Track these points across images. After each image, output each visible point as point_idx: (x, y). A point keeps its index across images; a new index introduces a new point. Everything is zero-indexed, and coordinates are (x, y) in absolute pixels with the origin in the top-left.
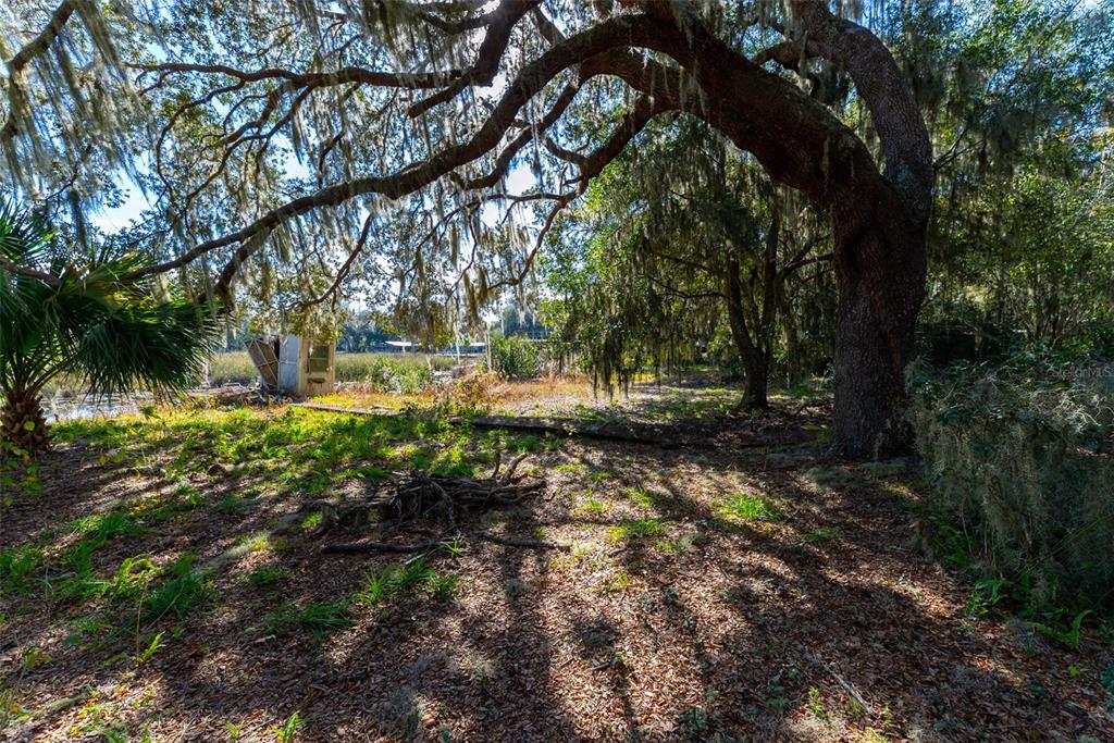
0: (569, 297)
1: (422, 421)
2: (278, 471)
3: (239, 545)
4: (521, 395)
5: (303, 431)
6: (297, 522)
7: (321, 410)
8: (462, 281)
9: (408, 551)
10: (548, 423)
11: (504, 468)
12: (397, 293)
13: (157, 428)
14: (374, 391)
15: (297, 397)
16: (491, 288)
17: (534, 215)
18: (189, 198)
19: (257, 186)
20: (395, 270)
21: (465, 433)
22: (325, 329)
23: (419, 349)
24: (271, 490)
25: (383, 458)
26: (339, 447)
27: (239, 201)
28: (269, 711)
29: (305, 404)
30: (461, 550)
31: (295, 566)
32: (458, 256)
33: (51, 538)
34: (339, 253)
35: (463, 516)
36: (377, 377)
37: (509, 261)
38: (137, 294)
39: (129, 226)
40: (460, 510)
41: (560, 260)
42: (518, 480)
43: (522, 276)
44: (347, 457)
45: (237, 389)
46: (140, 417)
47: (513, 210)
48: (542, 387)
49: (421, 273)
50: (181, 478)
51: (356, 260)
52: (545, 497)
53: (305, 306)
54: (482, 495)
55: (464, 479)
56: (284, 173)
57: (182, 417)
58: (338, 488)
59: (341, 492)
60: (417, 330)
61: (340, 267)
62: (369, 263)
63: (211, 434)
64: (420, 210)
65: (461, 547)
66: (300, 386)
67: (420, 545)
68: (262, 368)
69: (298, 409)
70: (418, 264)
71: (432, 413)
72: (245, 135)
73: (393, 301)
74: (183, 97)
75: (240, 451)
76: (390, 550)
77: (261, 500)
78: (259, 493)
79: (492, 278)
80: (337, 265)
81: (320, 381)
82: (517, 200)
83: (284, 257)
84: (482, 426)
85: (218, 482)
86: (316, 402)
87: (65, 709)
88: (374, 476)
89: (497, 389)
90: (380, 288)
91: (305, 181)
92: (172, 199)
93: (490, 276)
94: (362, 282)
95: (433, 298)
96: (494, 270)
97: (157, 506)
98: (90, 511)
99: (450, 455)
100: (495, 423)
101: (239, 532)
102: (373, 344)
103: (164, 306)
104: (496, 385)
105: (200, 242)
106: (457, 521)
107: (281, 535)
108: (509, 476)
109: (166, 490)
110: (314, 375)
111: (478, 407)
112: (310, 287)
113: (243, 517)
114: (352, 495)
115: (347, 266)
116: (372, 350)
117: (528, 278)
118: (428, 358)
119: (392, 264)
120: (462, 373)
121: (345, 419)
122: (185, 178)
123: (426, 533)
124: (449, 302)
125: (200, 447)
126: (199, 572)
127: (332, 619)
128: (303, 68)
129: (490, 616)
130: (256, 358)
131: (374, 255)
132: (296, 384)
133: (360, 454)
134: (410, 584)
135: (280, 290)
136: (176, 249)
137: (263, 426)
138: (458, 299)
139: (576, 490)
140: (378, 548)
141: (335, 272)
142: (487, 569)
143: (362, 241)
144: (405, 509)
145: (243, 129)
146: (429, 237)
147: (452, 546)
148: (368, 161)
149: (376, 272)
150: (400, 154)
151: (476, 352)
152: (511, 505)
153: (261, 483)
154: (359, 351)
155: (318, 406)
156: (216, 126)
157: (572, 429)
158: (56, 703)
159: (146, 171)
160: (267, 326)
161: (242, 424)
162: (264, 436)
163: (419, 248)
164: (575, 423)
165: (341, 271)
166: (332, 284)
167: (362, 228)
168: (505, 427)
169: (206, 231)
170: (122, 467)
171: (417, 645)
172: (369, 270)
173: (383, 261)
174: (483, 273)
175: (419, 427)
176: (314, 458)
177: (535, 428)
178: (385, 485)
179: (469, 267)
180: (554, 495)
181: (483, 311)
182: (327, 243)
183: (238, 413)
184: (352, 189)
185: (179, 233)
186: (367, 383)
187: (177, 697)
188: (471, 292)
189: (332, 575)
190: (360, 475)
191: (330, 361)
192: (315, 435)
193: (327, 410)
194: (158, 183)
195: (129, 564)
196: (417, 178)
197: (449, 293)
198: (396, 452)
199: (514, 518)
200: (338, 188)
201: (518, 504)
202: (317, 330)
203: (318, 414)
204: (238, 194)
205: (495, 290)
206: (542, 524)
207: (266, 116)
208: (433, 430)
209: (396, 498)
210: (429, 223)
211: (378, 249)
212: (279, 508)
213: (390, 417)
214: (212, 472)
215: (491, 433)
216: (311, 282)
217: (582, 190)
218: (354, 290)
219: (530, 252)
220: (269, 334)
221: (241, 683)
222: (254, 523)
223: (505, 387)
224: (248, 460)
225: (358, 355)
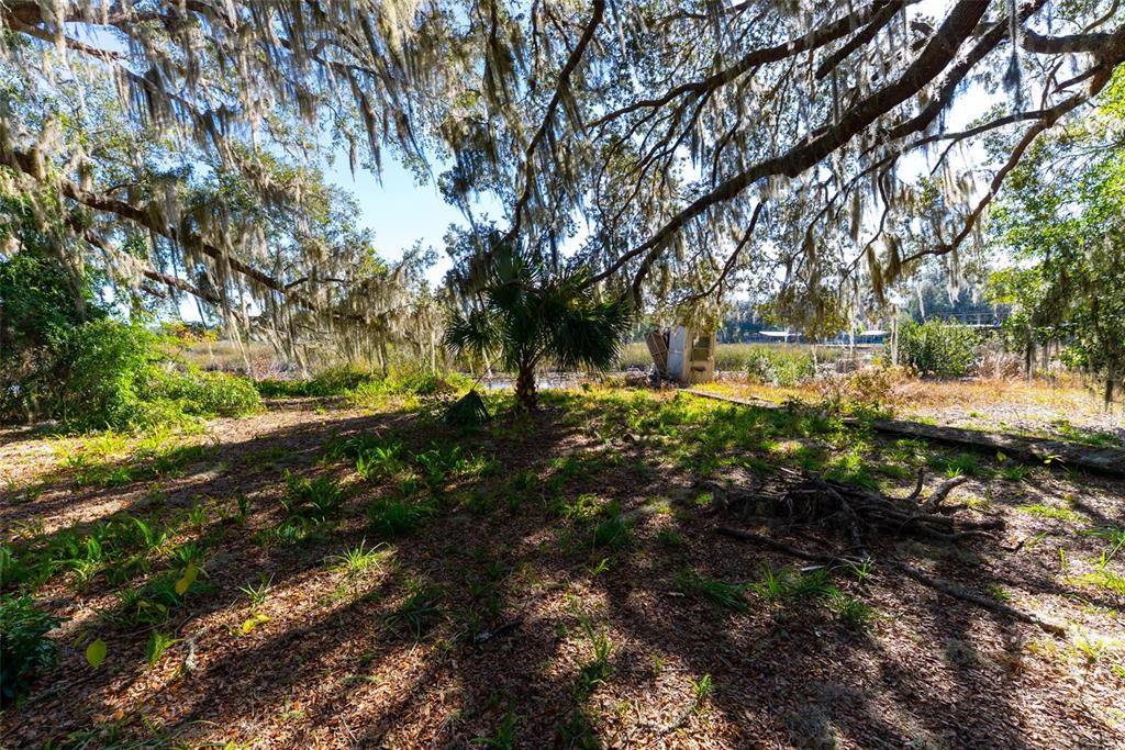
0: (1052, 258)
1: (807, 417)
2: (673, 447)
3: (648, 505)
4: (943, 399)
5: (689, 415)
6: (691, 496)
7: (703, 396)
8: (865, 257)
9: (803, 557)
10: (999, 440)
11: (928, 492)
12: (783, 279)
13: (589, 400)
14: (749, 381)
15: (683, 384)
16: (905, 261)
17: (985, 152)
18: (615, 220)
19: (662, 198)
20: (781, 255)
21: (863, 438)
22: (710, 320)
23: (803, 340)
24: (668, 464)
25: (766, 451)
26: (722, 434)
27: (648, 215)
28: (683, 661)
29: (689, 390)
30: (871, 577)
31: (692, 537)
32: (860, 228)
33: (541, 468)
34: (726, 246)
35: (870, 536)
36: (754, 367)
37: (936, 223)
38: (584, 300)
39: (579, 249)
40: (867, 529)
41: (1032, 206)
42: (952, 509)
43: (958, 240)
44: (730, 445)
45: (638, 373)
46: (580, 391)
47: (950, 153)
48: (981, 390)
49: (812, 255)
50: (607, 440)
51: (743, 250)
52: (1003, 544)
53: (693, 300)
54: (897, 517)
55: (871, 494)
56: (682, 180)
57: (602, 393)
58: (724, 473)
59: (727, 477)
60: (803, 318)
61: (727, 260)
62: (753, 251)
63: (623, 409)
64: (815, 183)
65: (871, 573)
66: (684, 373)
67: (818, 555)
68: (655, 356)
69: (685, 394)
70: (809, 244)
71: (817, 410)
72: (654, 156)
73: (777, 289)
74: (614, 139)
75: (643, 425)
76: (782, 549)
77: (661, 471)
78: (659, 463)
79: (907, 248)
80: (724, 257)
81: (701, 370)
82: (958, 137)
83: (679, 257)
84: (886, 432)
85: (630, 448)
86: (698, 389)
87: (556, 589)
88: (759, 469)
89: (904, 388)
90: (764, 275)
91: (701, 183)
92: (604, 224)
93: (905, 246)
94: (748, 272)
95: (823, 282)
96: (912, 237)
97: (594, 459)
98: (558, 455)
99: (844, 461)
100: (905, 430)
101: (647, 493)
102: (747, 334)
103: (600, 306)
104: (902, 383)
105: (621, 254)
106: (863, 540)
107: (679, 505)
108: (936, 502)
109: (599, 448)
110: (697, 364)
111: (882, 409)
112: (699, 282)
113: (650, 482)
114: (738, 483)
115: (734, 257)
116: (745, 340)
117: (969, 240)
118: (813, 349)
119: (778, 248)
120: (853, 366)
121: (726, 407)
122: (612, 204)
123: (823, 543)
124: (845, 284)
125: (617, 416)
126: (623, 519)
127: (730, 600)
128: (702, 75)
129: (923, 675)
130: (651, 348)
131: (759, 242)
132: (681, 372)
133: (742, 443)
134: (809, 594)
135: (674, 287)
136: (605, 262)
137: (656, 407)
138: (856, 279)
139: (1067, 548)
140: (770, 543)
141: (721, 264)
142: (911, 612)
143: (750, 230)
144: (797, 511)
145: (653, 150)
146: (823, 212)
147: (861, 568)
148: (759, 145)
149: (762, 260)
150: (793, 128)
151: (868, 342)
152: (941, 539)
153: (660, 455)
154: (732, 342)
155: (701, 392)
156: (634, 155)
157: (1050, 456)
158: (550, 583)
159: (590, 206)
160: (663, 320)
161: (642, 402)
162: (659, 415)
163: (811, 227)
164: (1057, 447)
165: (728, 263)
166: (718, 277)
167: (750, 217)
168: (921, 438)
169: (625, 245)
170: (572, 427)
171: (823, 666)
172: (755, 259)
173: (769, 249)
174: (894, 244)
175: (803, 424)
176: (701, 440)
177: (975, 444)
178: (773, 480)
179: (876, 238)
180: (1021, 544)
181: (890, 290)
182: (715, 237)
183: (639, 393)
184: (748, 178)
185: (608, 249)
186: (743, 374)
187: (618, 614)
188: (876, 268)
189: (725, 555)
190: (747, 465)
191: (711, 351)
192: (699, 419)
193: (709, 397)
194: (596, 213)
195: (583, 499)
196: (823, 146)
197: (845, 273)
198: (781, 447)
199: (950, 559)
200: (735, 179)
201: (955, 541)
202: (703, 322)
203: (702, 400)
204: (647, 209)
205: (911, 264)
206: (999, 580)
207: (671, 133)
208: (821, 429)
209: (787, 496)
210: (823, 197)
211: (763, 236)
212: (675, 480)
213: (771, 410)
214: (626, 440)
215: (901, 442)
216: (701, 277)
217: (1095, 90)
218: (738, 280)
219: (974, 205)
220: (664, 326)
221: (659, 623)
222: (657, 489)
223: (917, 386)
224: (650, 434)
225: (732, 346)
